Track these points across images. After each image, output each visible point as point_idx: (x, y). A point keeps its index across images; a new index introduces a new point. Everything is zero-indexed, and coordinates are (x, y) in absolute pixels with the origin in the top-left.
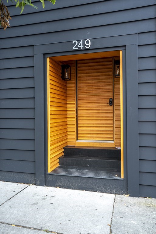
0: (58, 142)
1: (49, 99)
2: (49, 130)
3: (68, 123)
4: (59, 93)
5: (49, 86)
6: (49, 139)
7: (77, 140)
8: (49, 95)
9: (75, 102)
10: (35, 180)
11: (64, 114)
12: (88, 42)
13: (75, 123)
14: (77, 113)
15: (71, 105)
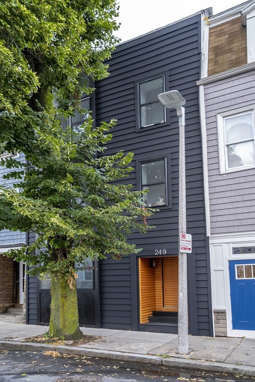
0: (147, 307)
1: (140, 282)
2: (141, 299)
3: (156, 295)
4: (148, 276)
5: (140, 274)
6: (141, 304)
7: (164, 306)
8: (140, 279)
9: (161, 281)
10: (132, 328)
11: (153, 289)
12: (164, 251)
13: (162, 295)
14: (163, 288)
15: (158, 284)
